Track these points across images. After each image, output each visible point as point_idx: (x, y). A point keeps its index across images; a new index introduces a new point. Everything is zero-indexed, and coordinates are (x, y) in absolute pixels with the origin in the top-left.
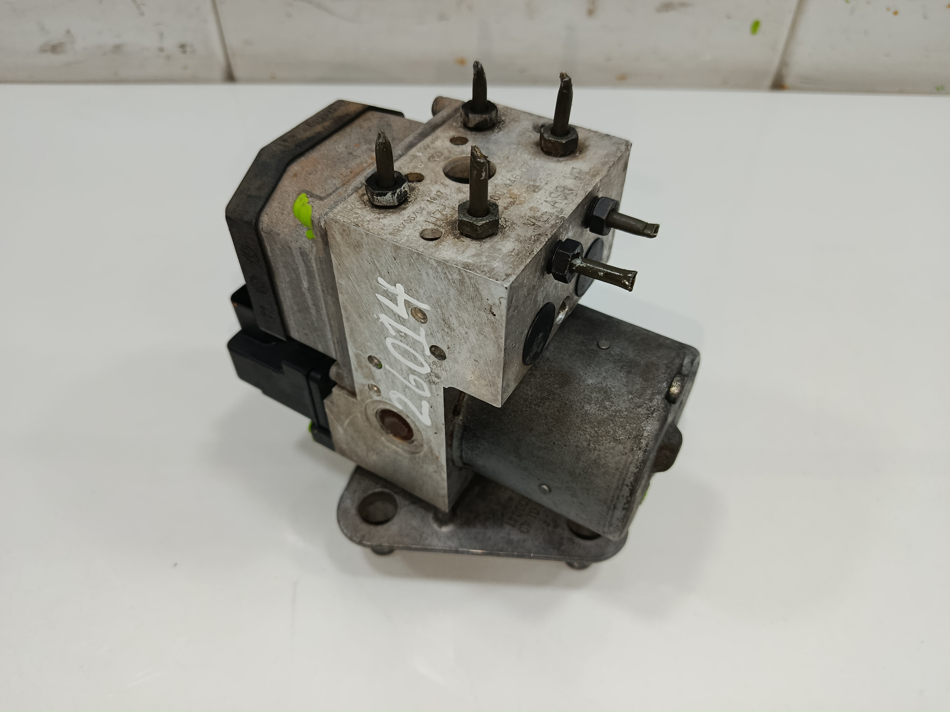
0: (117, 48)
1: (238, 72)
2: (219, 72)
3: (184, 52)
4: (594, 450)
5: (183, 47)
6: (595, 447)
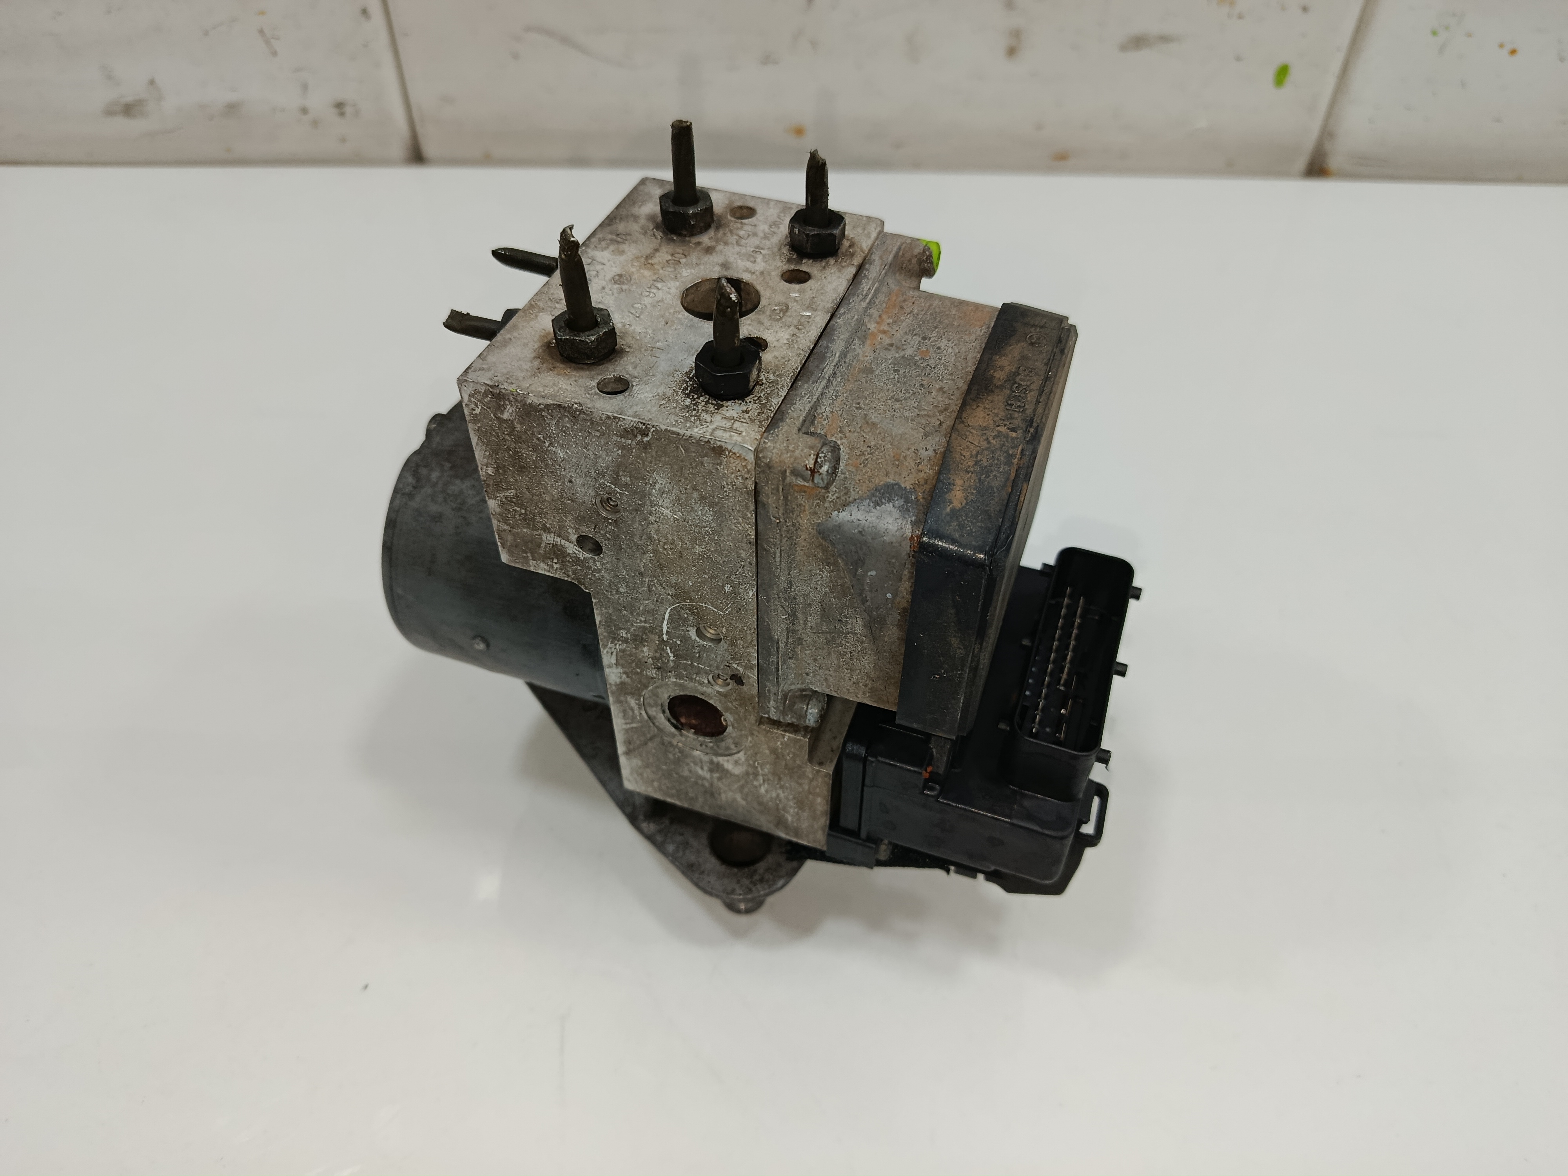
0: (232, 109)
1: (429, 149)
2: (398, 146)
3: (342, 114)
5: (339, 106)
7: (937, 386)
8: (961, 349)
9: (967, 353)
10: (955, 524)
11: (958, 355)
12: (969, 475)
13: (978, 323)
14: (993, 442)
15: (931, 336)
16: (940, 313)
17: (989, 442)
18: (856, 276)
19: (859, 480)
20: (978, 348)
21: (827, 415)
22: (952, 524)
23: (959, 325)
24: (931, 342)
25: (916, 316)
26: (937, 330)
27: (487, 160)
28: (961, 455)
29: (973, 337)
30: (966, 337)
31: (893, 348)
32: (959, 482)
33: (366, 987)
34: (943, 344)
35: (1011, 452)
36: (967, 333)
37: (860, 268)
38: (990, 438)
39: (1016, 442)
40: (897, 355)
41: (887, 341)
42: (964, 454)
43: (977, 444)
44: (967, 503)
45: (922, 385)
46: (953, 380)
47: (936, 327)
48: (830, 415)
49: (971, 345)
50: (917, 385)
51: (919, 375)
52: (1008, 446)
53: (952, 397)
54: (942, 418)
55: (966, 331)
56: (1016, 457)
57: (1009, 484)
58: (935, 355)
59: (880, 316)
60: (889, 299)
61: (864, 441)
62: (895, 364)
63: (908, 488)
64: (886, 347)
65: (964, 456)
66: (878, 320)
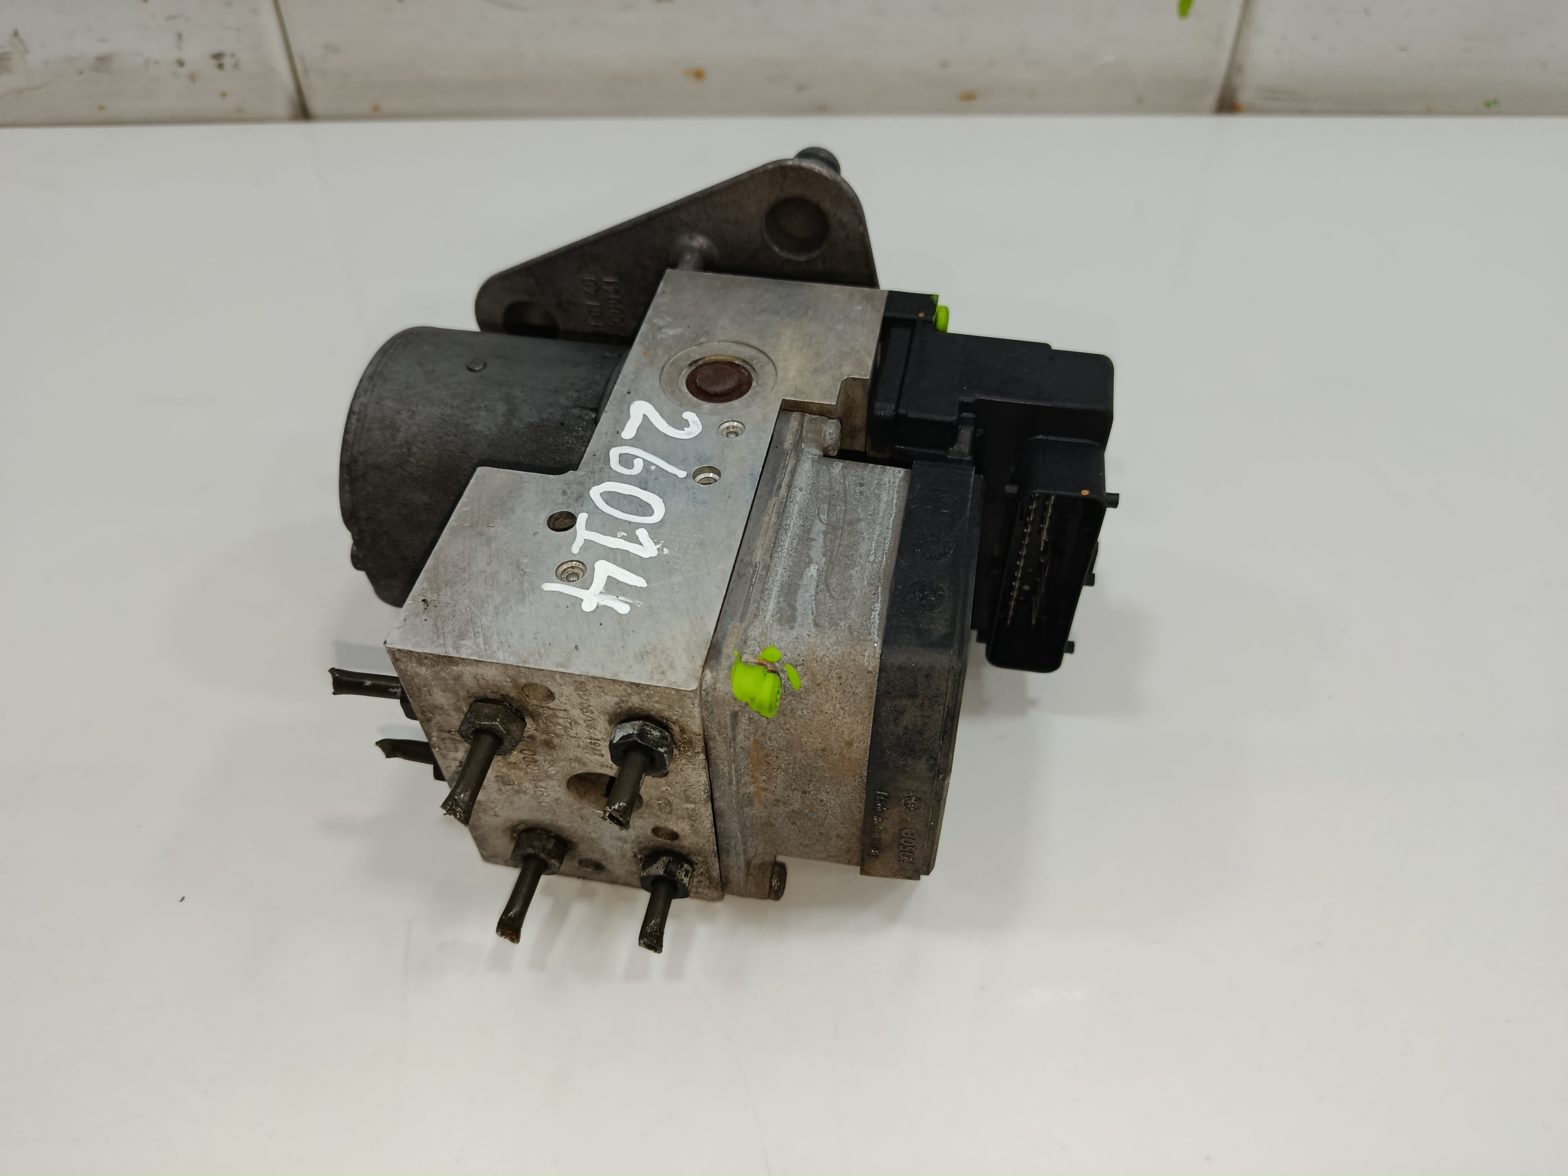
0: (103, 62)
1: (315, 104)
2: (282, 104)
3: (221, 66)
4: (402, 445)
5: (218, 56)
6: (400, 449)
7: (835, 834)
8: (843, 800)
9: (850, 804)
11: (842, 806)
13: (850, 774)
15: (810, 790)
16: (808, 766)
18: (707, 759)
20: (858, 797)
23: (832, 777)
24: (812, 795)
25: (786, 771)
26: (812, 783)
29: (849, 788)
30: (843, 788)
31: (781, 804)
34: (824, 796)
36: (842, 784)
37: (707, 751)
40: (787, 810)
41: (772, 798)
45: (821, 834)
46: (846, 828)
47: (811, 781)
49: (851, 795)
50: (817, 834)
51: (815, 826)
53: (850, 841)
54: (848, 857)
55: (841, 782)
58: (820, 807)
59: (753, 777)
60: (751, 758)
62: (789, 818)
64: (774, 802)
66: (752, 780)
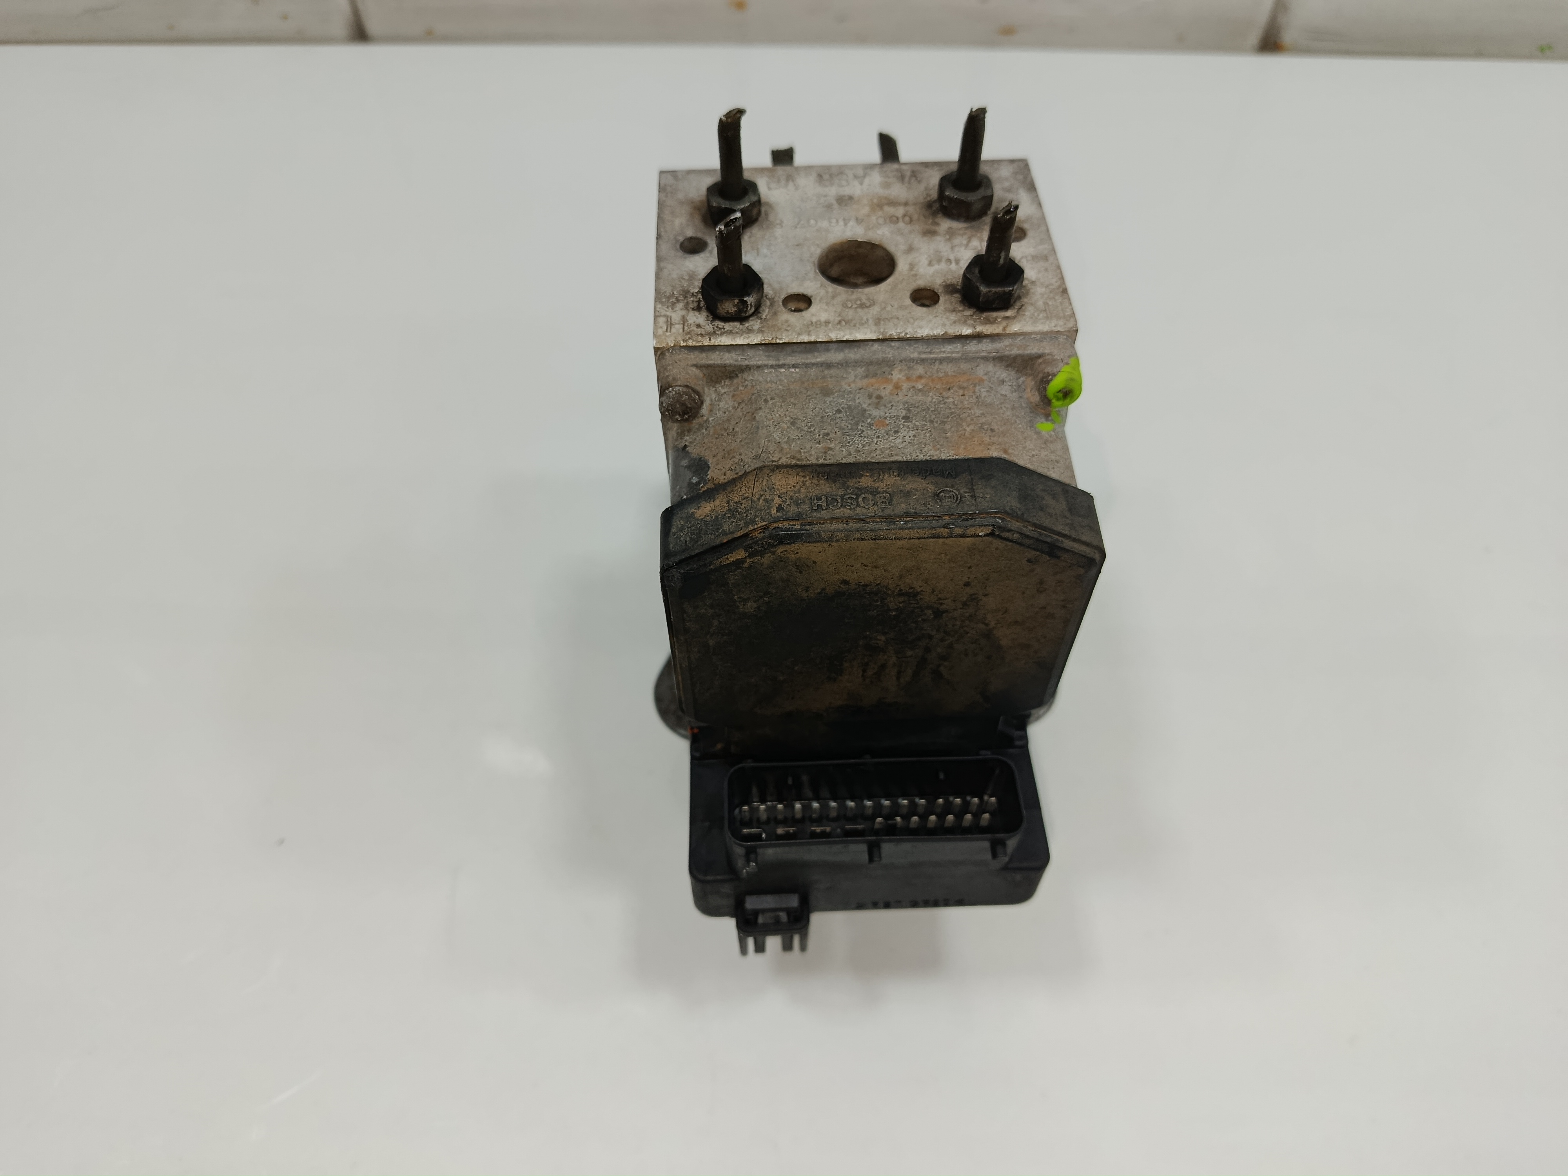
1: (372, 26)
2: (340, 26)
7: (831, 445)
8: (906, 448)
9: (902, 454)
10: (682, 523)
11: (894, 449)
12: (725, 505)
14: (761, 501)
17: (759, 499)
19: (704, 443)
21: (747, 385)
22: (681, 521)
27: (429, 37)
28: (741, 488)
32: (717, 502)
33: (281, 842)
35: (757, 520)
38: (763, 498)
39: (767, 517)
42: (742, 490)
43: (754, 492)
44: (702, 519)
46: (850, 454)
48: (749, 387)
50: (825, 431)
52: (761, 514)
53: (821, 460)
54: (784, 460)
56: (754, 526)
57: (730, 537)
58: (882, 432)
61: (737, 423)
63: (708, 477)
65: (741, 491)
